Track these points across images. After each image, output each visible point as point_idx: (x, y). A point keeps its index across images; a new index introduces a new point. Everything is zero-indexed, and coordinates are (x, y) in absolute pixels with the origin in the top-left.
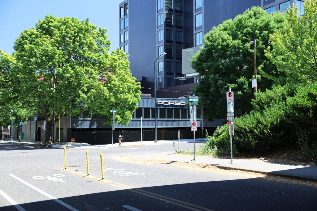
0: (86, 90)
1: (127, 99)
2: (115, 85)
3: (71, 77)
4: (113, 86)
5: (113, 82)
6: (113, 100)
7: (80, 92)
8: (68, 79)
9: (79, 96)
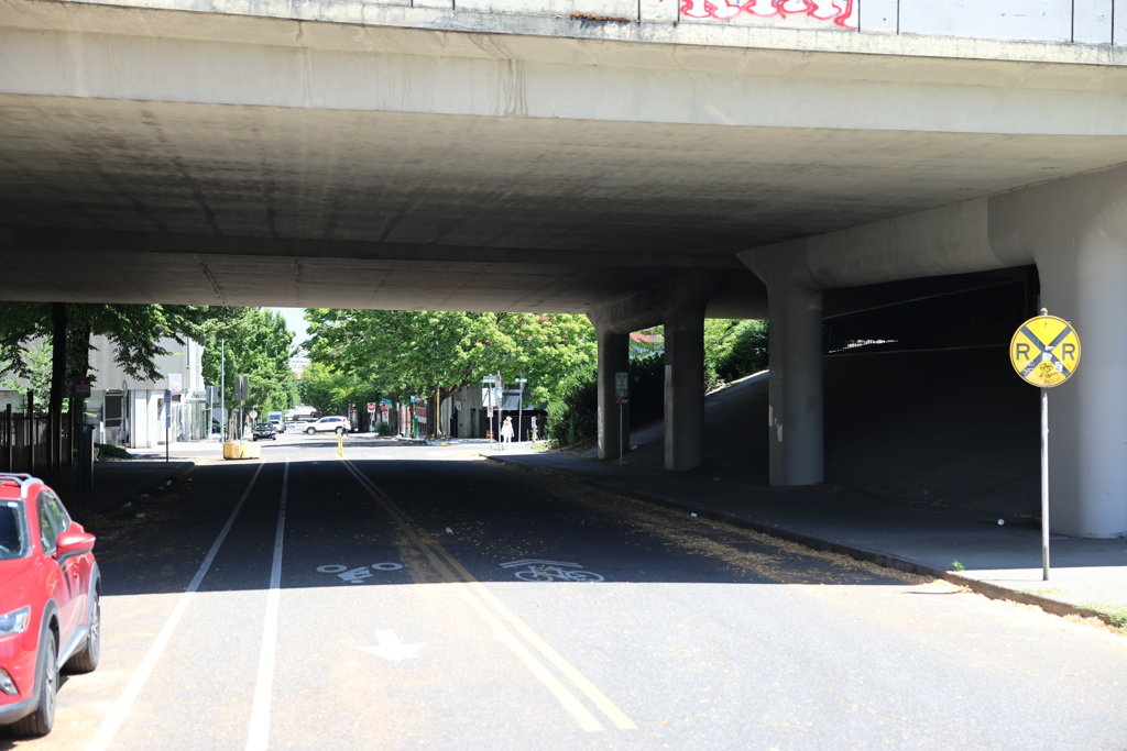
0: (469, 344)
1: (561, 355)
2: (530, 333)
3: (440, 323)
4: (523, 334)
5: (525, 327)
6: (524, 358)
7: (458, 348)
8: (435, 328)
9: (456, 355)
